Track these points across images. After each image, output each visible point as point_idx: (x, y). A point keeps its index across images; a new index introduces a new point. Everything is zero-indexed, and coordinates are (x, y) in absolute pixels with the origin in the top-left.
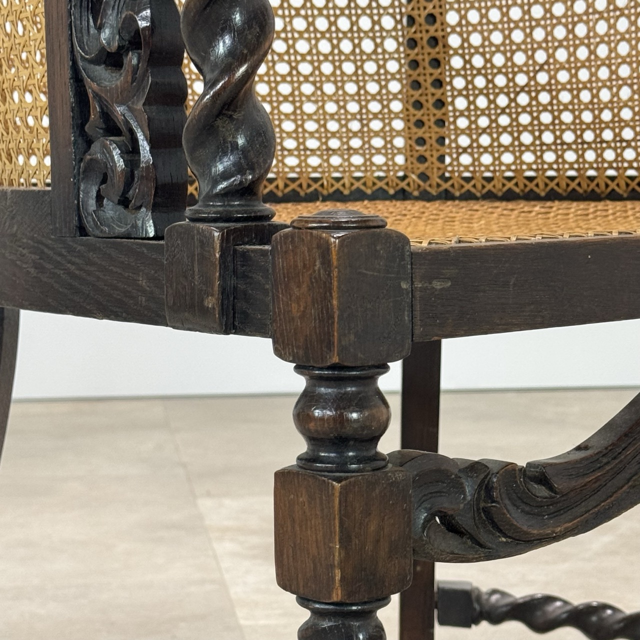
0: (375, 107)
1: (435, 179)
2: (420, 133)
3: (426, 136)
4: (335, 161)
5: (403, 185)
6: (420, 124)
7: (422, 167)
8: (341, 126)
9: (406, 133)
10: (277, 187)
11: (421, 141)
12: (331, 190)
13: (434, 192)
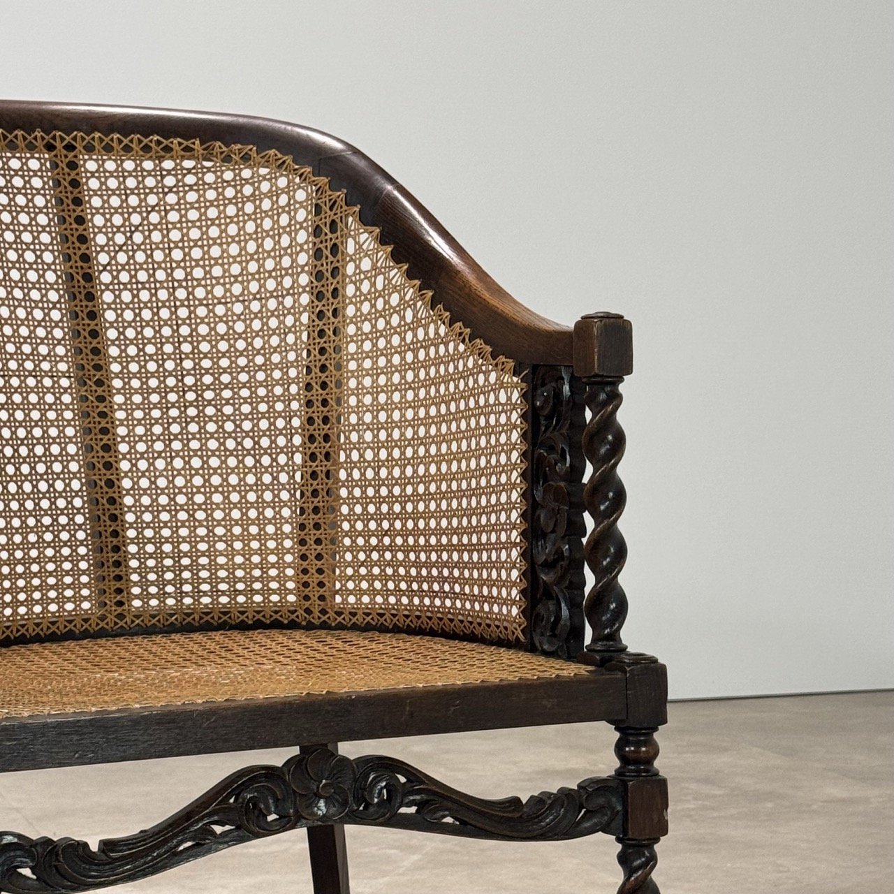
0: (272, 559)
1: (316, 613)
2: (306, 578)
3: (310, 581)
4: (241, 599)
5: (293, 617)
6: (305, 571)
7: (307, 604)
8: (246, 573)
9: (295, 578)
10: (194, 619)
11: (306, 585)
12: (238, 621)
13: (316, 622)
